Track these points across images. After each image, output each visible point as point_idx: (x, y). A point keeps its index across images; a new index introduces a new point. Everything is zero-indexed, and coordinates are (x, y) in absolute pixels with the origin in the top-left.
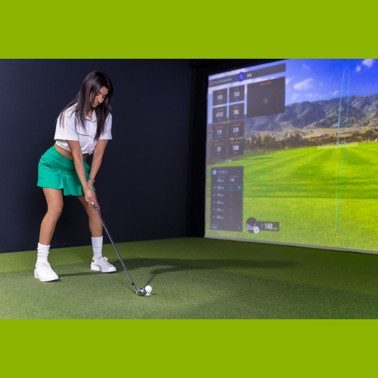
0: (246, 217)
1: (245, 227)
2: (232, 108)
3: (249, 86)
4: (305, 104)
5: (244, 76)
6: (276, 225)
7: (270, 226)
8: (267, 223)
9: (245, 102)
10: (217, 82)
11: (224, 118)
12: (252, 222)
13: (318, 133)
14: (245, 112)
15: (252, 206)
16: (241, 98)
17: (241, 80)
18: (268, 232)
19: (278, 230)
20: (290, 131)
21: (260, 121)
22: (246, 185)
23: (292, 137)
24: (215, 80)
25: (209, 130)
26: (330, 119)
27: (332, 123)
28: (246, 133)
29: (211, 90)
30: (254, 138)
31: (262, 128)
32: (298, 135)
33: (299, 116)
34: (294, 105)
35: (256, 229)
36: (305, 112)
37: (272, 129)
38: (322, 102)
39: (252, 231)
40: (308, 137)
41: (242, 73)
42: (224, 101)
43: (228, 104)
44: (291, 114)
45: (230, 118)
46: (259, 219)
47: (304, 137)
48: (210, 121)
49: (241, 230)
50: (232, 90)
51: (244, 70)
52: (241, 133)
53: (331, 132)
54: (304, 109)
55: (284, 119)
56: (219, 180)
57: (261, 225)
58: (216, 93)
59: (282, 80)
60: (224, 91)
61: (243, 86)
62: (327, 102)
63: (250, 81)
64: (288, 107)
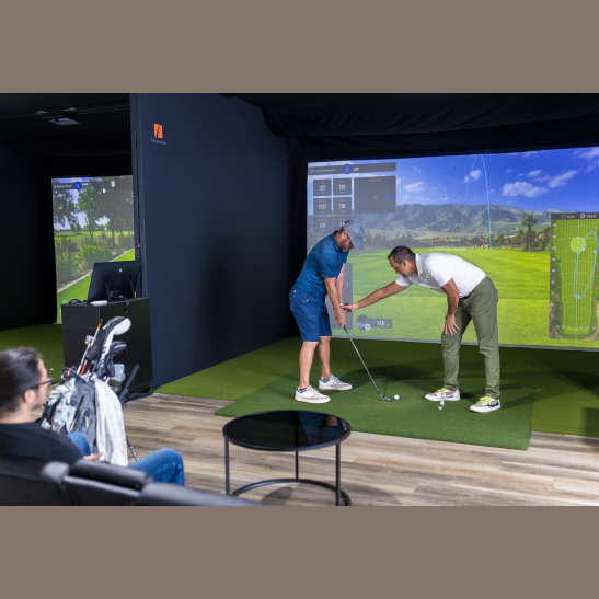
0: (356, 314)
1: (356, 325)
2: (337, 201)
3: (356, 180)
4: (417, 207)
5: (351, 169)
6: (389, 322)
7: (382, 323)
8: (379, 320)
9: (352, 196)
10: (318, 171)
11: (328, 210)
12: (363, 319)
13: (430, 235)
14: (353, 208)
16: (348, 191)
17: (348, 173)
18: (380, 329)
19: (391, 327)
20: (402, 231)
21: (369, 218)
22: (355, 282)
23: (404, 237)
24: (316, 168)
25: (310, 222)
26: (441, 223)
27: (443, 227)
29: (311, 179)
31: (372, 225)
32: (409, 236)
33: (410, 217)
34: (406, 206)
35: (368, 327)
36: (417, 214)
37: (383, 228)
38: (433, 206)
39: (363, 329)
40: (420, 238)
41: (347, 165)
42: (327, 193)
43: (332, 197)
44: (403, 214)
45: (335, 212)
46: (370, 316)
47: (415, 238)
48: (310, 211)
49: (351, 327)
50: (337, 182)
53: (442, 235)
54: (415, 211)
55: (396, 218)
57: (373, 323)
58: (316, 183)
59: (393, 179)
60: (328, 181)
61: (350, 180)
62: (438, 207)
63: (357, 175)
64: (400, 207)
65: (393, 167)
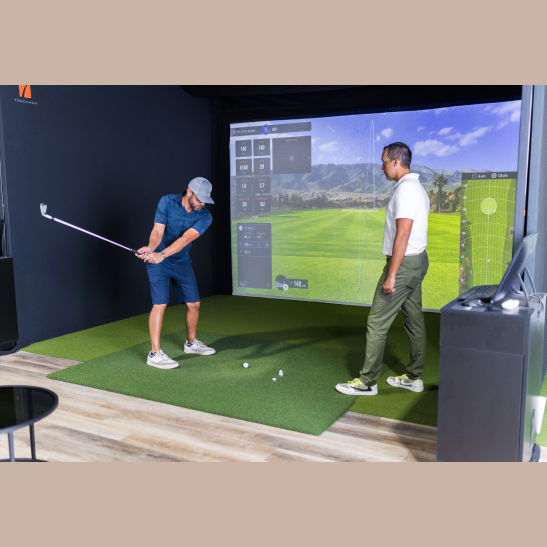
0: (275, 274)
1: (275, 285)
2: (257, 162)
3: (274, 140)
4: (331, 166)
5: (270, 130)
6: (305, 282)
7: (299, 284)
8: (296, 280)
9: (271, 156)
10: (240, 132)
11: (249, 172)
12: (281, 279)
13: (343, 196)
14: (271, 168)
15: (280, 264)
16: (267, 152)
17: (266, 134)
18: (297, 290)
19: (307, 288)
20: (317, 192)
21: (287, 178)
22: (274, 242)
23: (318, 198)
24: (237, 129)
25: (233, 183)
26: (354, 183)
27: (355, 188)
28: (273, 190)
29: (233, 140)
30: (281, 196)
31: (289, 186)
32: (324, 196)
33: (325, 178)
34: (321, 166)
35: (286, 287)
36: (331, 174)
37: (299, 188)
38: (346, 166)
39: (282, 289)
40: (334, 199)
41: (266, 126)
42: (248, 153)
43: (253, 157)
44: (317, 174)
45: (255, 173)
46: (288, 276)
47: (329, 199)
48: (233, 173)
49: (270, 287)
50: (257, 142)
51: (268, 123)
52: (267, 189)
53: (355, 196)
54: (329, 172)
55: (311, 179)
56: (246, 237)
57: (291, 283)
58: (239, 144)
59: (308, 139)
60: (248, 143)
61: (250, 141)
62: (350, 167)
63: (275, 136)
64: (315, 167)
65: (308, 127)
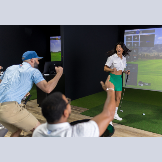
0: (138, 81)
1: (138, 84)
2: (134, 43)
3: (141, 36)
6: (149, 84)
7: (147, 84)
8: (146, 83)
10: (128, 33)
11: (131, 46)
12: (141, 82)
14: (139, 45)
15: (140, 77)
16: (138, 40)
17: (138, 34)
18: (146, 86)
19: (150, 86)
20: (156, 53)
21: (145, 49)
22: (139, 70)
23: (156, 55)
24: (127, 32)
28: (139, 53)
29: (125, 36)
30: (142, 55)
31: (145, 51)
32: (158, 55)
33: (159, 49)
34: (158, 45)
35: (142, 85)
37: (149, 52)
39: (141, 86)
41: (138, 31)
42: (131, 40)
43: (132, 42)
44: (156, 47)
45: (133, 47)
46: (143, 82)
47: (161, 56)
49: (136, 85)
50: (134, 36)
51: (139, 30)
52: (137, 52)
54: (161, 46)
55: (154, 49)
56: (129, 68)
57: (144, 84)
58: (127, 37)
59: (154, 35)
60: (131, 37)
63: (141, 34)
64: (155, 45)
65: (154, 31)
